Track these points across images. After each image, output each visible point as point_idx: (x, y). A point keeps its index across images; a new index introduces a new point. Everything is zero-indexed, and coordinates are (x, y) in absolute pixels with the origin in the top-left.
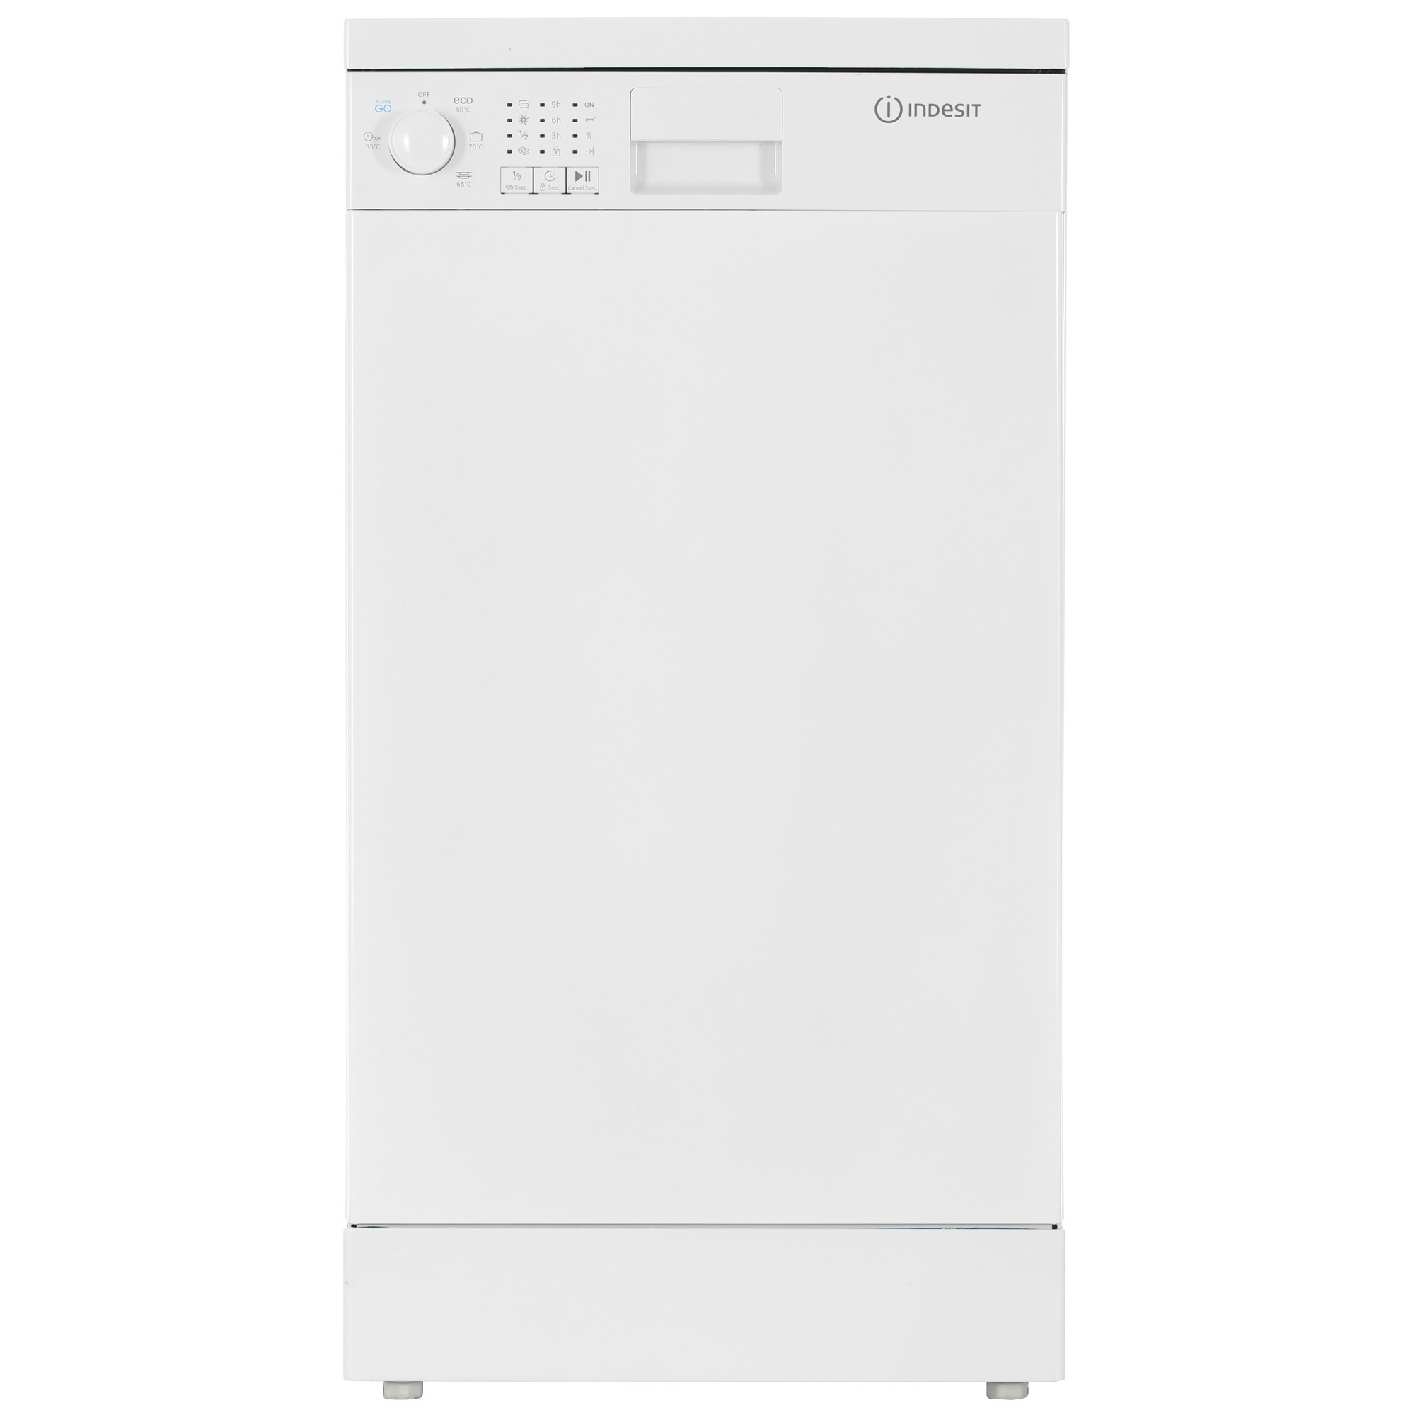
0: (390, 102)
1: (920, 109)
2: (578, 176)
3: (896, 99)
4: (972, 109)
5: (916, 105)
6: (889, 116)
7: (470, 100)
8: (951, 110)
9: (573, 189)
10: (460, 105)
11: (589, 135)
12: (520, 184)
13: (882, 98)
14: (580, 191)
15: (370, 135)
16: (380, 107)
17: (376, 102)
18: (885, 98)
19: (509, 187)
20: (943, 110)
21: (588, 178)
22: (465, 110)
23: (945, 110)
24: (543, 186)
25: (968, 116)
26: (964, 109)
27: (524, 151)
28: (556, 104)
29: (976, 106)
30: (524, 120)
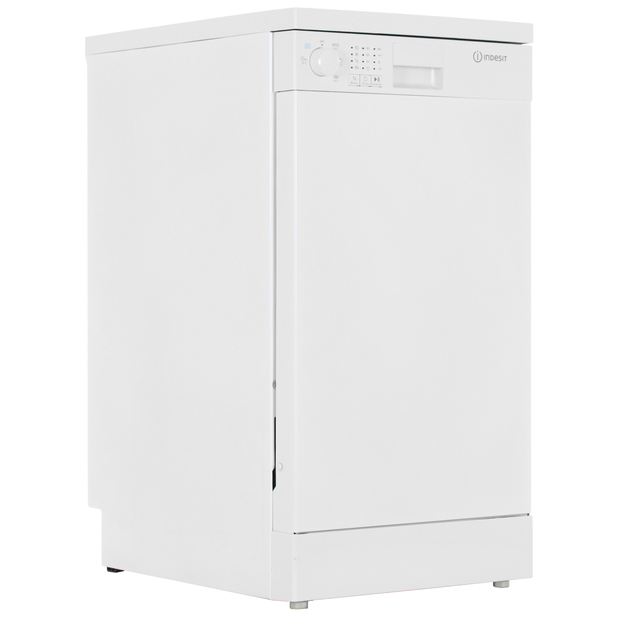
0: (310, 44)
1: (488, 57)
2: (375, 79)
3: (480, 53)
4: (504, 58)
5: (487, 55)
6: (478, 59)
7: (338, 45)
8: (497, 58)
9: (374, 84)
10: (335, 47)
11: (379, 62)
12: (355, 82)
13: (475, 52)
14: (376, 86)
15: (303, 58)
16: (306, 46)
17: (305, 44)
18: (477, 52)
19: (352, 83)
20: (495, 58)
21: (379, 81)
22: (336, 49)
23: (496, 58)
24: (363, 83)
25: (503, 60)
26: (501, 57)
27: (357, 67)
28: (368, 48)
29: (505, 57)
30: (357, 54)
